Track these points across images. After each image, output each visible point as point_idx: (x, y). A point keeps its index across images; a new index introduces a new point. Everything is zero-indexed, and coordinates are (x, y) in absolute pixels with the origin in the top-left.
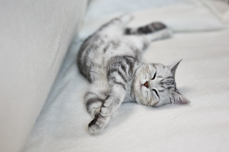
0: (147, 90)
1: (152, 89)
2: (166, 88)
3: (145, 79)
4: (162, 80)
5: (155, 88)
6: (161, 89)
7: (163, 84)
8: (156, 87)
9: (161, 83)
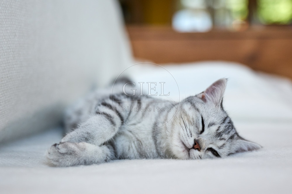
0: (199, 155)
1: (206, 149)
2: (228, 138)
3: (191, 137)
5: (210, 146)
6: (221, 143)
7: (221, 135)
8: (211, 144)
9: (219, 135)
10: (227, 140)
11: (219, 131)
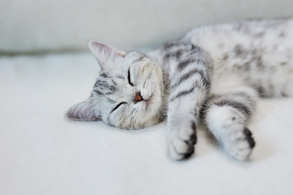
4: (110, 93)
7: (112, 86)
9: (113, 89)
10: (111, 79)
11: (110, 91)
